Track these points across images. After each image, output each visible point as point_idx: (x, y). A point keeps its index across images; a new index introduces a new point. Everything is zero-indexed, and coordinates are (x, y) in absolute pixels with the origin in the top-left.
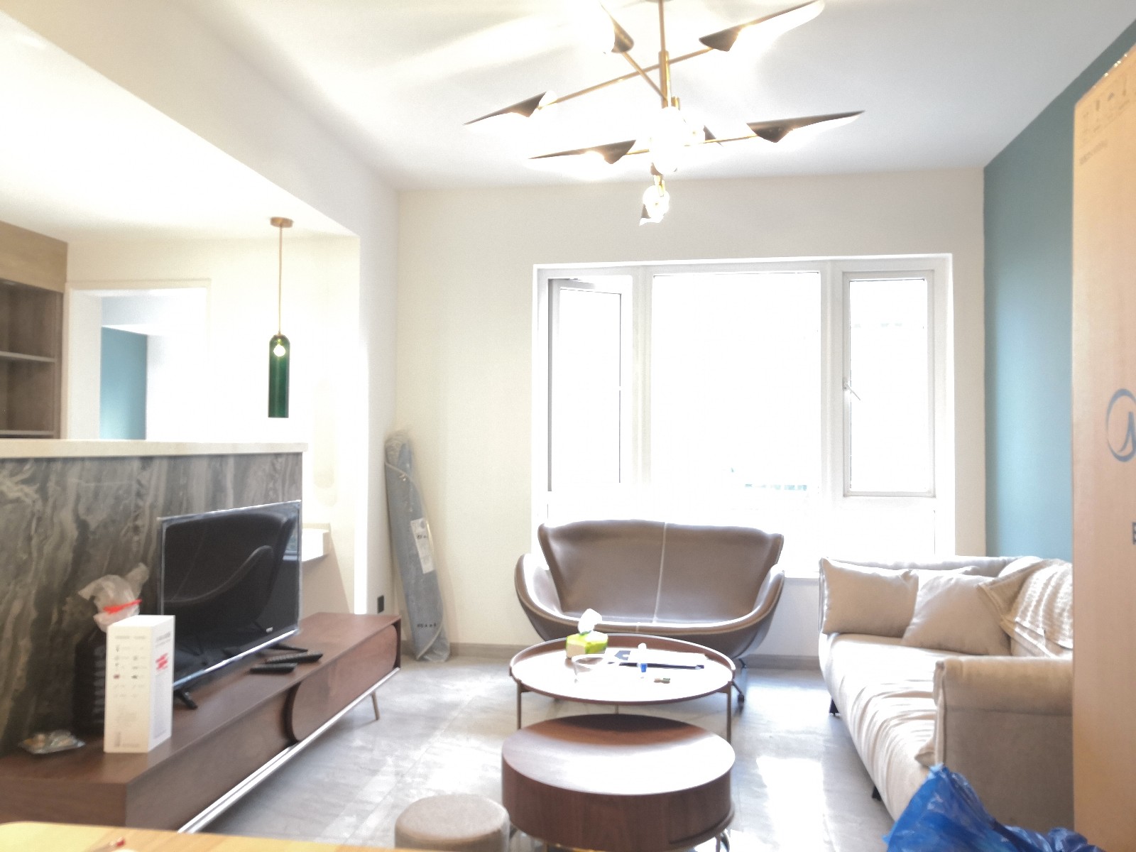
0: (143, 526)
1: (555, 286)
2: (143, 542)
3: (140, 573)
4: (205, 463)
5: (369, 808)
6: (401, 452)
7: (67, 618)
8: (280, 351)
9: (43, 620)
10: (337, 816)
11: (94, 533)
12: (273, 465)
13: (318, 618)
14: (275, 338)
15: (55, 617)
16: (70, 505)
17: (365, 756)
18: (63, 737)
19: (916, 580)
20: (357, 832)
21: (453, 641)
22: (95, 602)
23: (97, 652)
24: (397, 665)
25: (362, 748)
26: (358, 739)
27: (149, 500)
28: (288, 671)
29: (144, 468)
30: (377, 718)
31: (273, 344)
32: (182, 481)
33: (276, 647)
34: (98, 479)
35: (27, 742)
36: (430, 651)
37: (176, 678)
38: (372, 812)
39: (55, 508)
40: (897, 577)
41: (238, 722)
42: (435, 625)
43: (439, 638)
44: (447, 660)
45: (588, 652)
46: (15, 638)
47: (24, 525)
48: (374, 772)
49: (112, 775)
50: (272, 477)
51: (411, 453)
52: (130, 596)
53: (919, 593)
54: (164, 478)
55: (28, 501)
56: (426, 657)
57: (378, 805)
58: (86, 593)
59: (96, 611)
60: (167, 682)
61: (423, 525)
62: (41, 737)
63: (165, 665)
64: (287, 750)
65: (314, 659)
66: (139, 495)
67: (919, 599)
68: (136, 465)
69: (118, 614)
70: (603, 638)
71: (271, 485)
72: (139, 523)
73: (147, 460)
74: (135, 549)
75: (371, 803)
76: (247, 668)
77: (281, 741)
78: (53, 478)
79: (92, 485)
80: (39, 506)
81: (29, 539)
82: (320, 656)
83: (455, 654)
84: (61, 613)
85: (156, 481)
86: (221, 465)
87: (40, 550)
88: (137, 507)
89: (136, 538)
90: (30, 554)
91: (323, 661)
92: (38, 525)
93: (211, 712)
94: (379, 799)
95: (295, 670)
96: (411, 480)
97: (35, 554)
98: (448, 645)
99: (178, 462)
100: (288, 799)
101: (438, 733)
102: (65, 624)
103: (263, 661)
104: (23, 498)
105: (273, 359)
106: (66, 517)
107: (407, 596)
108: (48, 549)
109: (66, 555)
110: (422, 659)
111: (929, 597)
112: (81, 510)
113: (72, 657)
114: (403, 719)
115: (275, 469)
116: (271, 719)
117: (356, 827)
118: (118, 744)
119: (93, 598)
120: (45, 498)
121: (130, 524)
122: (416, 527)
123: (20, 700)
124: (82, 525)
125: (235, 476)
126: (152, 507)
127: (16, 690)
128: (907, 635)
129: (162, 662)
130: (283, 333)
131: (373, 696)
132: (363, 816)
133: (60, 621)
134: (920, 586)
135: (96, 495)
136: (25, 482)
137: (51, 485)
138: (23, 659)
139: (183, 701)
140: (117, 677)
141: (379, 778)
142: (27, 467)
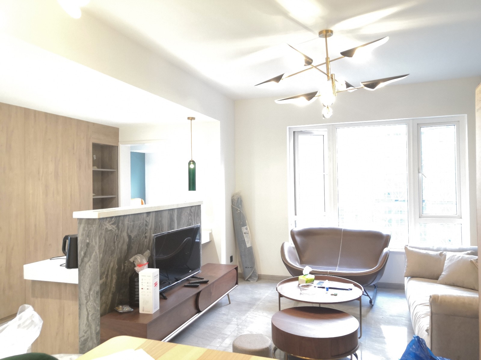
0: (148, 236)
1: (296, 134)
2: (148, 241)
3: (148, 253)
4: (167, 212)
5: (226, 336)
6: (237, 201)
7: (126, 268)
8: (192, 166)
9: (119, 269)
10: (215, 338)
11: (133, 239)
12: (191, 210)
13: (208, 265)
14: (190, 161)
15: (123, 268)
16: (126, 231)
17: (225, 317)
18: (127, 307)
19: (445, 256)
20: (222, 345)
21: (259, 274)
22: (135, 263)
23: (136, 280)
24: (237, 283)
25: (224, 314)
26: (223, 310)
27: (150, 227)
28: (197, 286)
29: (147, 216)
30: (230, 303)
31: (189, 164)
32: (160, 219)
33: (193, 277)
34: (134, 221)
35: (117, 308)
36: (250, 277)
37: (160, 289)
38: (227, 338)
39: (121, 232)
40: (437, 254)
41: (181, 304)
42: (252, 267)
43: (254, 272)
44: (257, 281)
45: (306, 282)
46: (112, 274)
47: (113, 238)
48: (228, 323)
49: (142, 321)
50: (190, 215)
51: (241, 201)
52: (145, 261)
53: (446, 262)
54: (154, 219)
55: (114, 230)
56: (249, 280)
57: (229, 335)
58: (131, 260)
59: (135, 267)
60: (158, 290)
61: (246, 229)
62: (121, 307)
63: (157, 285)
64: (197, 314)
65: (206, 282)
66: (146, 225)
67: (445, 264)
68: (145, 215)
69: (142, 267)
70: (313, 277)
71: (190, 218)
72: (146, 235)
73: (148, 213)
74: (145, 244)
75: (226, 334)
76: (183, 285)
77: (195, 311)
78: (121, 222)
79: (132, 223)
80: (117, 231)
81: (115, 242)
82: (208, 281)
83: (260, 278)
84: (124, 266)
85: (151, 220)
86: (172, 212)
87: (118, 246)
88: (146, 229)
89: (146, 240)
90: (115, 247)
91: (209, 283)
92: (117, 238)
93: (172, 300)
94: (229, 333)
95: (199, 286)
96: (242, 211)
97: (116, 247)
98: (257, 275)
99: (158, 213)
100: (199, 331)
101: (252, 310)
102: (125, 270)
103: (188, 282)
104: (113, 229)
105: (190, 170)
106: (125, 234)
107: (241, 256)
108: (120, 245)
109: (125, 247)
110: (247, 280)
111: (450, 264)
112: (129, 232)
113: (128, 281)
114: (239, 304)
115: (191, 212)
116: (191, 303)
117: (222, 343)
118: (143, 311)
119: (134, 261)
120: (118, 229)
121: (144, 236)
122: (244, 230)
123: (114, 294)
124: (129, 237)
125: (177, 216)
126: (151, 229)
127: (113, 291)
128: (440, 279)
129: (156, 284)
130: (193, 160)
131: (228, 295)
132: (224, 339)
133: (124, 269)
134: (446, 259)
135: (133, 226)
136: (113, 224)
137: (120, 224)
138: (114, 281)
139: (163, 296)
140: (142, 289)
141: (230, 326)
142: (113, 219)
